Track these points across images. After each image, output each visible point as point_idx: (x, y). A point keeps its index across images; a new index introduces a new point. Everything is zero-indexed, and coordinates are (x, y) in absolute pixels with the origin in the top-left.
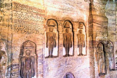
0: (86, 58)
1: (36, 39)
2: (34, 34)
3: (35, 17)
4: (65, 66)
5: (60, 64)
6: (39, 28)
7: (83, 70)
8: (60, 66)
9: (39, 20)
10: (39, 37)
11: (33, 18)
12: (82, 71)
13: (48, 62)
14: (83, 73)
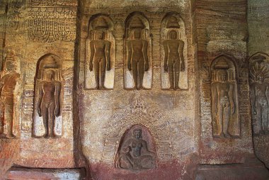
0: (185, 97)
1: (62, 50)
2: (59, 41)
3: (60, 13)
4: (129, 109)
5: (116, 104)
6: (68, 30)
7: (176, 123)
8: (117, 108)
9: (68, 17)
10: (67, 47)
11: (57, 15)
12: (172, 126)
13: (91, 98)
14: (176, 129)
